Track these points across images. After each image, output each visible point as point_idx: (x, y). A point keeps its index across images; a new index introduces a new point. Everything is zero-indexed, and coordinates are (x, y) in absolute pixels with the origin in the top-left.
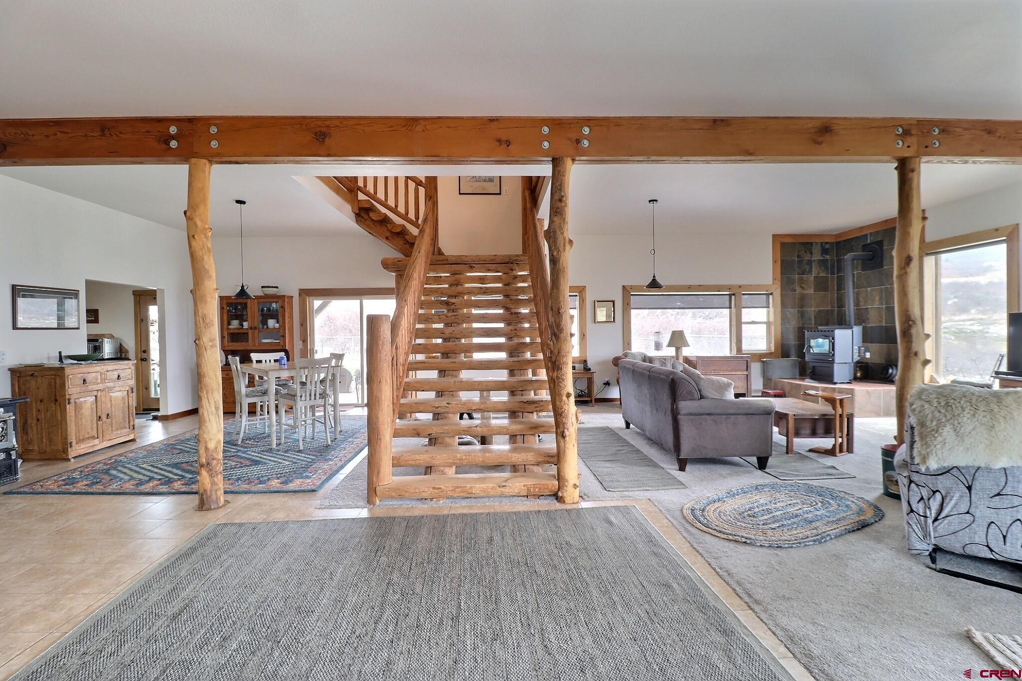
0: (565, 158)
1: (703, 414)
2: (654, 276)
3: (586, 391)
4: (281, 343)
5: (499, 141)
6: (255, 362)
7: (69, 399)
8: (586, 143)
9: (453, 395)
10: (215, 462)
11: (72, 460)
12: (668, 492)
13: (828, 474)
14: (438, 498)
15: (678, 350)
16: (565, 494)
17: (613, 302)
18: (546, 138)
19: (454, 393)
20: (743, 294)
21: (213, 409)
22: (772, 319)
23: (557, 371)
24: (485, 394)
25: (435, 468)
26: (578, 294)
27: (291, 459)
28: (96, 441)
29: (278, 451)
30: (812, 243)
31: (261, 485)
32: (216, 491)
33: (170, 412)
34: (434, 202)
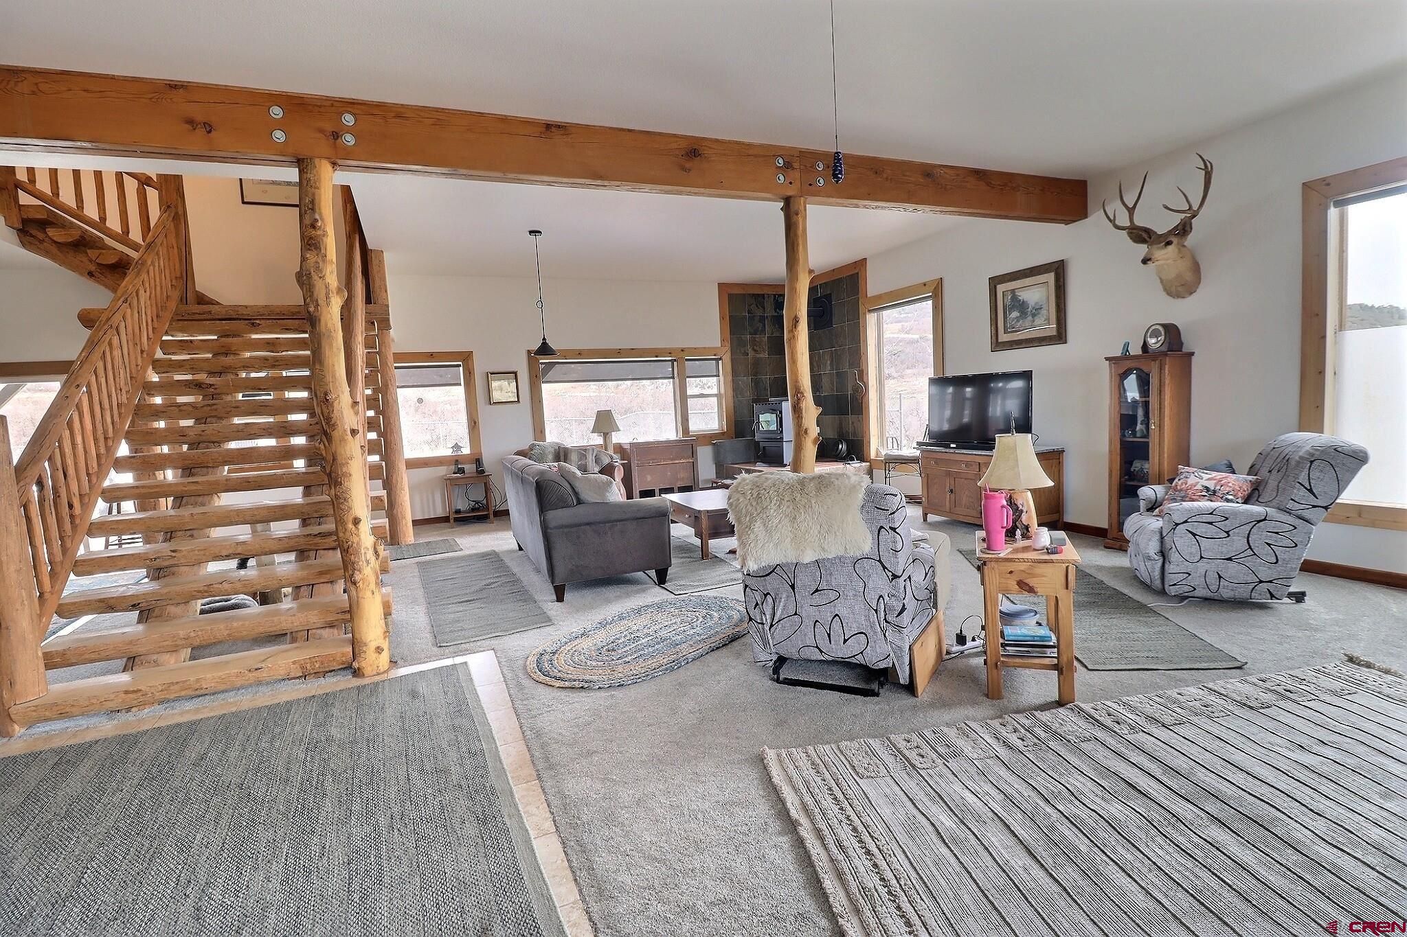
0: (317, 161)
1: (580, 525)
2: (544, 339)
3: (485, 502)
5: (191, 122)
8: (349, 140)
12: (524, 635)
13: (732, 580)
14: (141, 705)
15: (606, 435)
16: (363, 664)
17: (515, 373)
18: (279, 124)
19: (195, 533)
20: (687, 360)
22: (723, 391)
23: (335, 487)
24: (259, 527)
25: (142, 657)
26: (461, 363)
30: (764, 295)
34: (177, 213)
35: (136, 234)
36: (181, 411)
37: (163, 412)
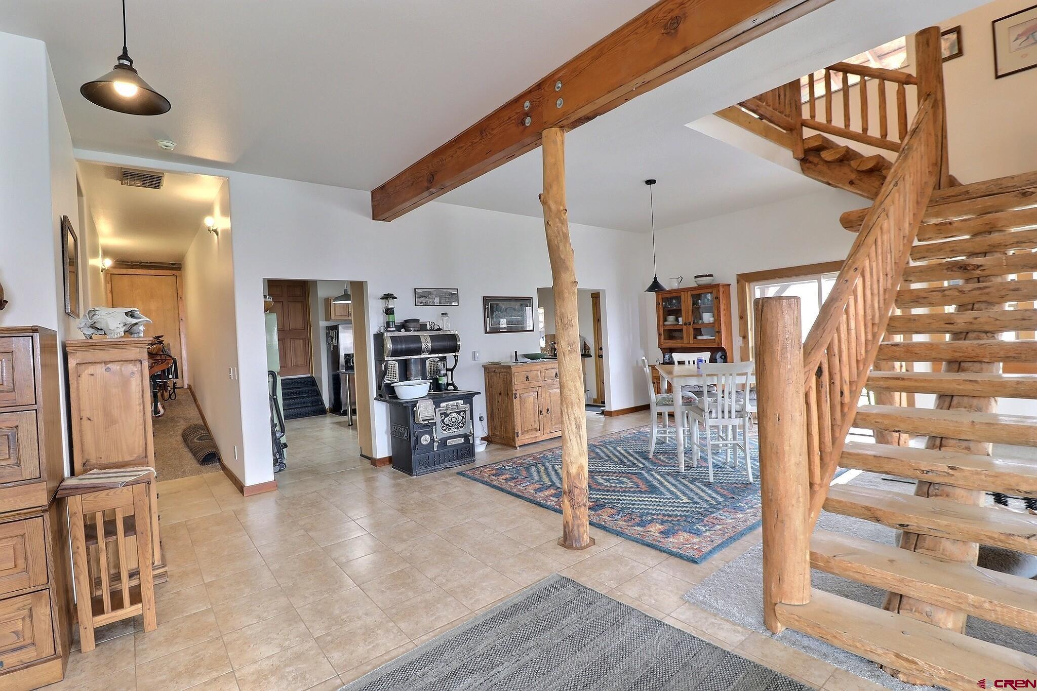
4: (717, 340)
6: (676, 363)
7: (515, 394)
9: (968, 448)
10: (577, 491)
11: (518, 448)
21: (574, 427)
25: (911, 601)
27: (691, 495)
28: (538, 433)
29: (685, 477)
31: (639, 528)
32: (578, 526)
33: (613, 409)
34: (936, 101)
35: (893, 136)
36: (944, 296)
37: (925, 298)
